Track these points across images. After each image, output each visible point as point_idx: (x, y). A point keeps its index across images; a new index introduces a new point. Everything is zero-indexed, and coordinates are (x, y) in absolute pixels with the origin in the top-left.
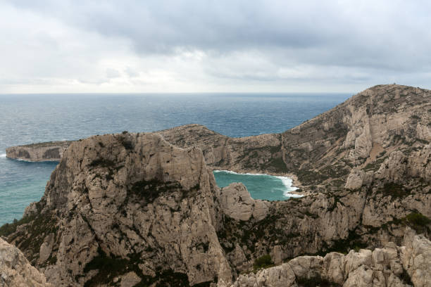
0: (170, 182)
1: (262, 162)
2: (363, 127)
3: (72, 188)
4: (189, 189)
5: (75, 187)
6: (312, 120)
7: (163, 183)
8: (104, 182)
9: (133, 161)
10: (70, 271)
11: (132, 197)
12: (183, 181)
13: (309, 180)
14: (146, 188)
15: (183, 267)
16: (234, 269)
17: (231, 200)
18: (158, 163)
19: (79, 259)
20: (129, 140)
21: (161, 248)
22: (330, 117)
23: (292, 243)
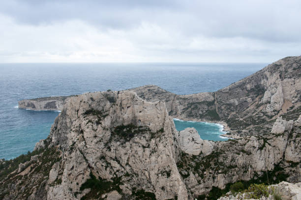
0: (141, 127)
1: (201, 113)
2: (277, 88)
3: (71, 130)
4: (156, 131)
5: (74, 129)
6: (237, 82)
7: (136, 127)
8: (95, 126)
9: (115, 111)
10: (71, 190)
11: (115, 137)
12: (151, 126)
13: (236, 126)
14: (124, 130)
15: (152, 188)
16: (189, 190)
17: (186, 140)
18: (133, 113)
19: (77, 181)
20: (111, 96)
21: (136, 174)
22: (251, 80)
23: (231, 173)
